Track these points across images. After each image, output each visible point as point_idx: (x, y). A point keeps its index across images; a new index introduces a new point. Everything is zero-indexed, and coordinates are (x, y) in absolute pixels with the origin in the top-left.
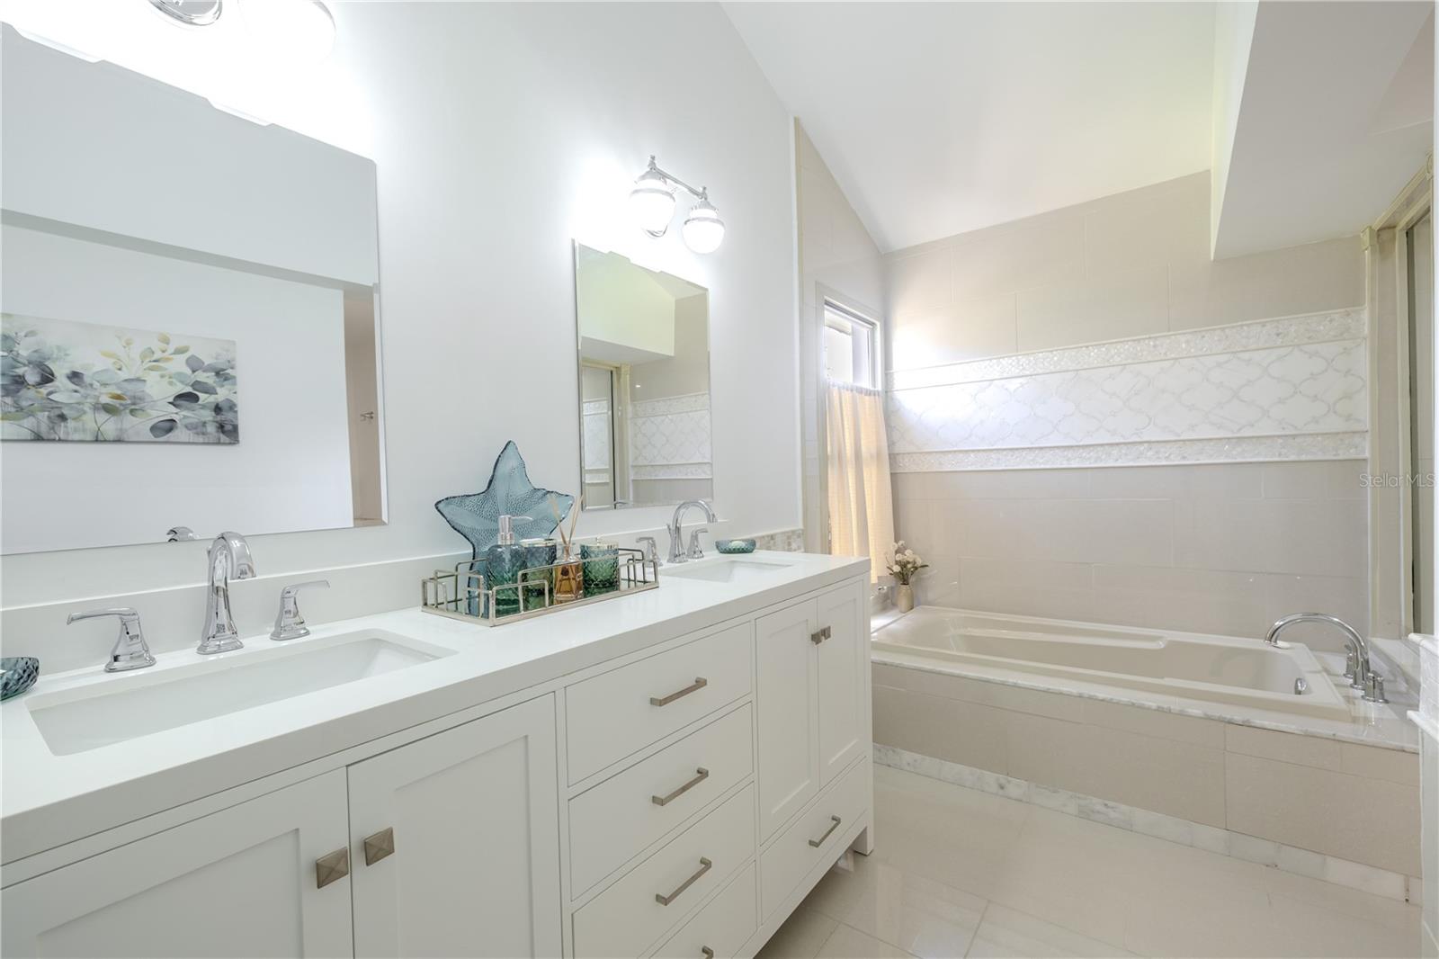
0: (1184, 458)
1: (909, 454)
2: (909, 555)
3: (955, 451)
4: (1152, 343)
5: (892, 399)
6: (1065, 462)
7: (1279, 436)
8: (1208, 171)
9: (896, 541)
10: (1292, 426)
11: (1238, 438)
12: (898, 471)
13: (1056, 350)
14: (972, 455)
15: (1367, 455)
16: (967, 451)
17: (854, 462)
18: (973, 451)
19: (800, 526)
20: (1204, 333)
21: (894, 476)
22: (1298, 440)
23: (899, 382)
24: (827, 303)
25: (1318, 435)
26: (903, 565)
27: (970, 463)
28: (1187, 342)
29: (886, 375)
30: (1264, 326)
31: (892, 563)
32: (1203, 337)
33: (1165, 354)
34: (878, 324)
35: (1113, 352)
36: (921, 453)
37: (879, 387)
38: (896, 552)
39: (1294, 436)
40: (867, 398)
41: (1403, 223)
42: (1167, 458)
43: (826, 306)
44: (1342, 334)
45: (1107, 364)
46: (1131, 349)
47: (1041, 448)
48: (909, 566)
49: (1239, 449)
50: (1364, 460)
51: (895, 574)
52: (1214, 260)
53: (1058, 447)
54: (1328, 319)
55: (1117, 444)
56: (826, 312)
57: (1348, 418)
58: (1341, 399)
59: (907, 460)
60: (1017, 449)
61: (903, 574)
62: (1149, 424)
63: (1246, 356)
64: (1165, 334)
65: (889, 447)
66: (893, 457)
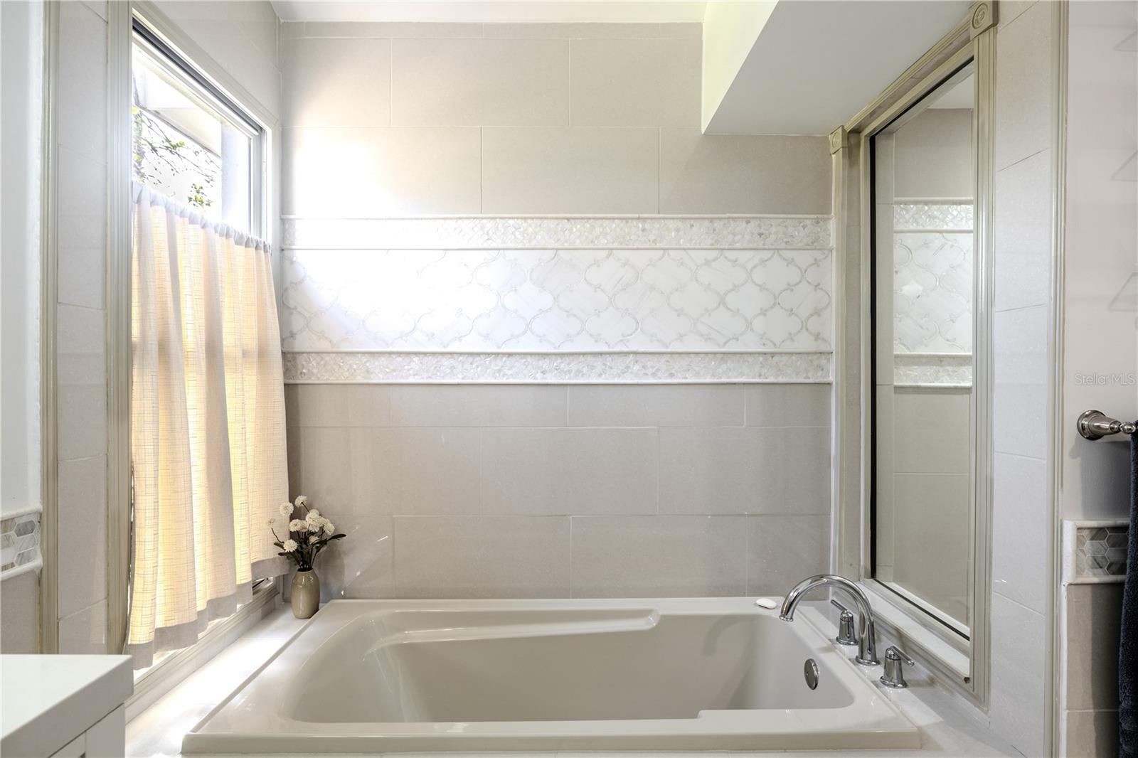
0: (672, 375)
1: (317, 353)
2: (311, 521)
3: (391, 353)
4: (640, 226)
5: (292, 262)
6: (539, 375)
7: (759, 353)
8: (698, 26)
9: (292, 500)
10: (772, 342)
11: (724, 353)
12: (298, 382)
13: (533, 218)
14: (416, 359)
15: (831, 378)
16: (408, 354)
17: (203, 363)
18: (416, 354)
19: (34, 503)
20: (692, 222)
21: (291, 390)
22: (776, 359)
23: (302, 235)
24: (138, 28)
25: (792, 354)
26: (301, 537)
27: (413, 373)
28: (678, 230)
29: (283, 221)
30: (748, 222)
31: (283, 536)
32: (692, 226)
33: (654, 241)
34: (268, 130)
35: (598, 230)
36: (338, 353)
37: (269, 236)
38: (292, 517)
39: (773, 354)
40: (241, 249)
41: (868, 131)
42: (654, 375)
43: (135, 34)
44: (813, 243)
45: (591, 246)
46: (618, 230)
47: (510, 355)
48: (313, 539)
49: (724, 367)
50: (829, 384)
51: (289, 555)
52: (704, 134)
53: (531, 354)
54: (802, 224)
55: (601, 354)
56: (135, 48)
57: (817, 337)
58: (811, 315)
59: (314, 363)
60: (478, 354)
61: (302, 553)
62: (637, 329)
63: (732, 255)
64: (653, 216)
65: (283, 340)
66: (289, 357)
